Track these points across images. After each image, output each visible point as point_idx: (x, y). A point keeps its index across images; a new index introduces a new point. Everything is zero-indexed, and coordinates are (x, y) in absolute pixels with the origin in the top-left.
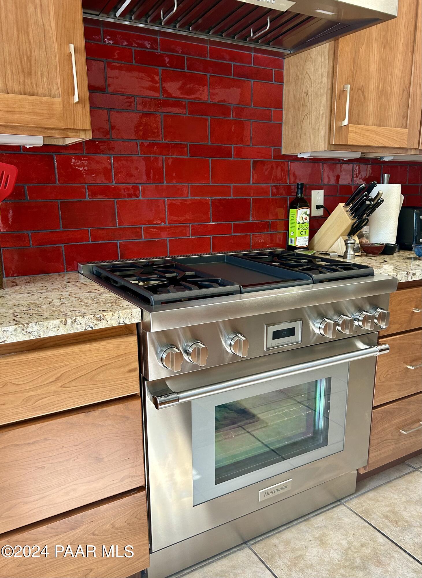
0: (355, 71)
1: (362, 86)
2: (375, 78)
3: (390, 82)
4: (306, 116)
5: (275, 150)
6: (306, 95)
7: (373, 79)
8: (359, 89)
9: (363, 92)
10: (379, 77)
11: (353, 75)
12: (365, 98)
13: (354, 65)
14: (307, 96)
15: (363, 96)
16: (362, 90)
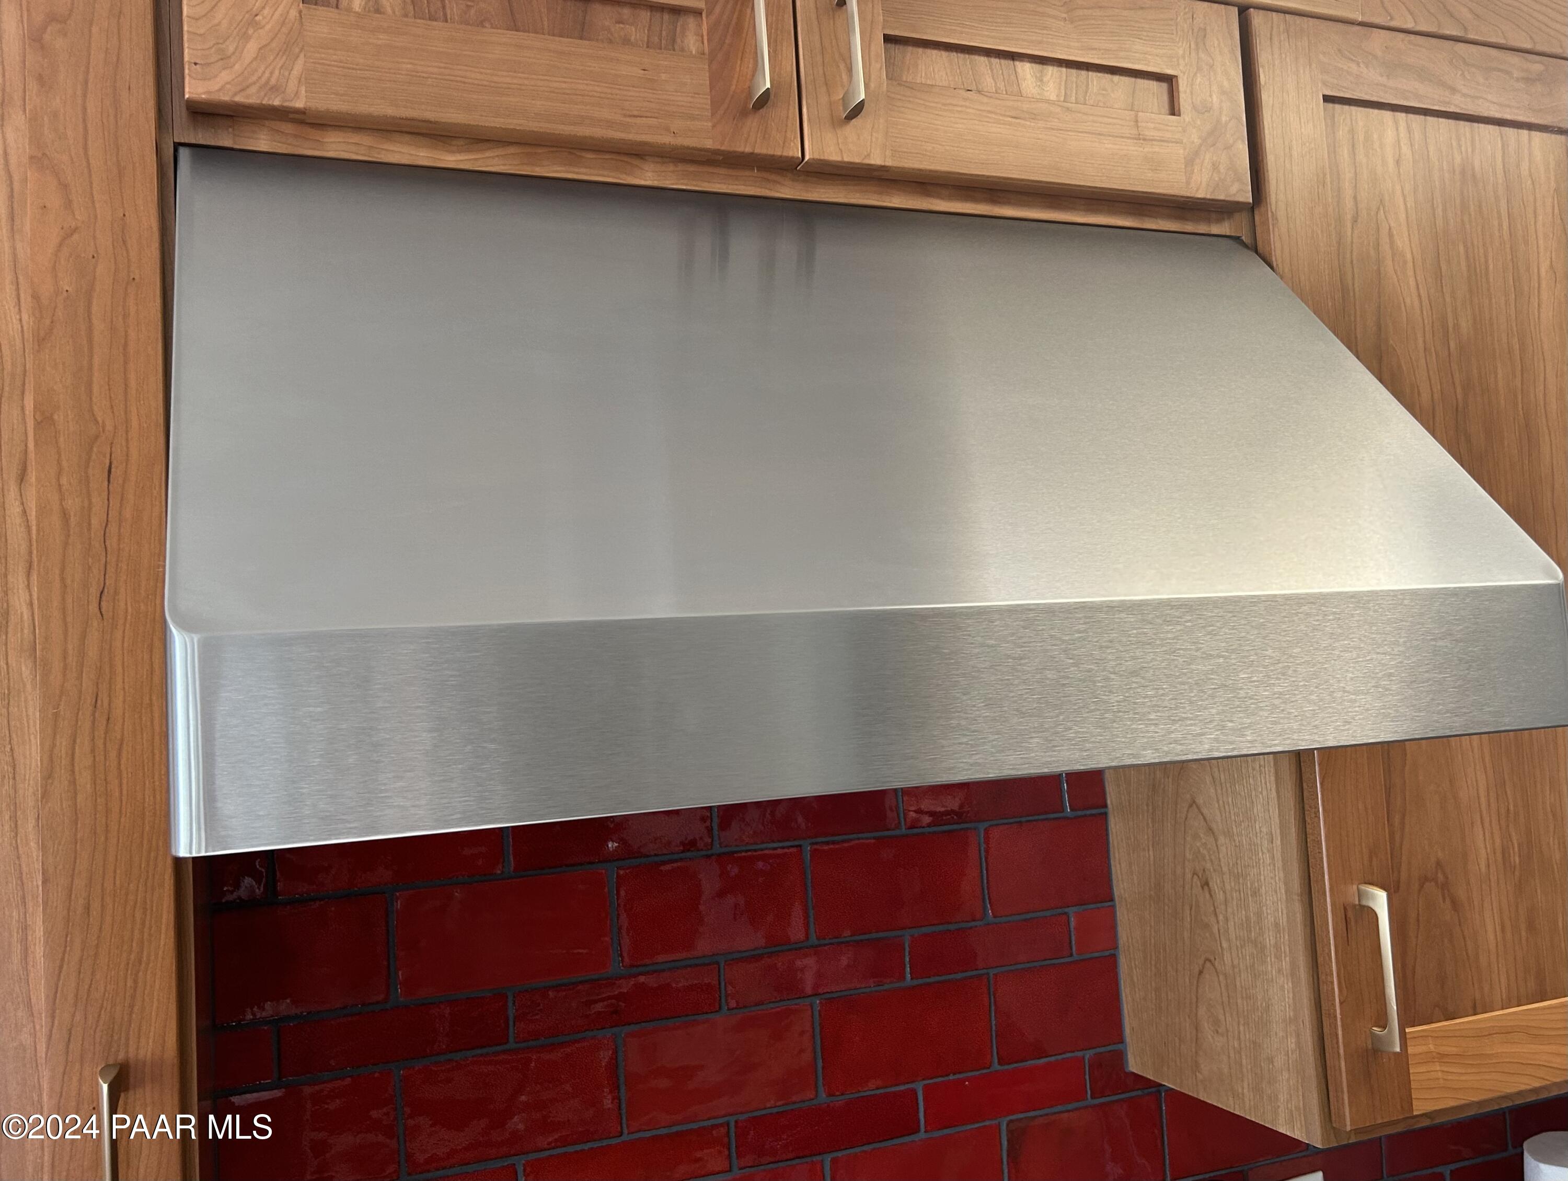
0: (1397, 820)
1: (1438, 863)
2: (1487, 820)
3: (1554, 815)
4: (1208, 964)
5: (1097, 1064)
6: (1202, 888)
7: (1478, 830)
8: (1426, 879)
9: (1445, 887)
10: (1503, 811)
11: (1392, 834)
12: (1455, 905)
13: (1388, 796)
14: (1206, 887)
15: (1448, 901)
16: (1441, 877)
